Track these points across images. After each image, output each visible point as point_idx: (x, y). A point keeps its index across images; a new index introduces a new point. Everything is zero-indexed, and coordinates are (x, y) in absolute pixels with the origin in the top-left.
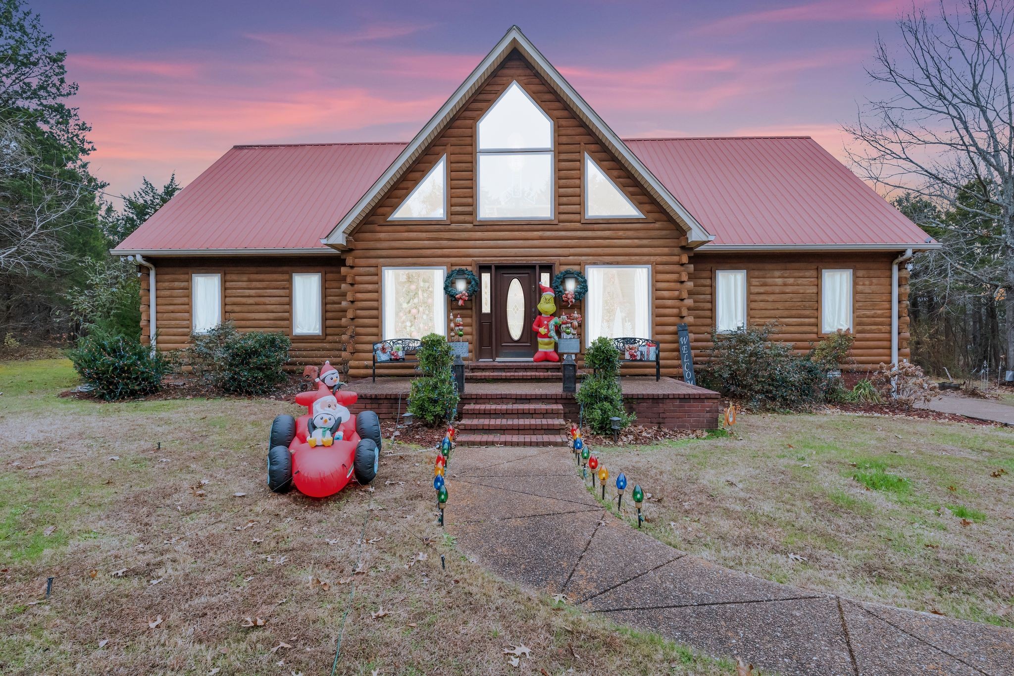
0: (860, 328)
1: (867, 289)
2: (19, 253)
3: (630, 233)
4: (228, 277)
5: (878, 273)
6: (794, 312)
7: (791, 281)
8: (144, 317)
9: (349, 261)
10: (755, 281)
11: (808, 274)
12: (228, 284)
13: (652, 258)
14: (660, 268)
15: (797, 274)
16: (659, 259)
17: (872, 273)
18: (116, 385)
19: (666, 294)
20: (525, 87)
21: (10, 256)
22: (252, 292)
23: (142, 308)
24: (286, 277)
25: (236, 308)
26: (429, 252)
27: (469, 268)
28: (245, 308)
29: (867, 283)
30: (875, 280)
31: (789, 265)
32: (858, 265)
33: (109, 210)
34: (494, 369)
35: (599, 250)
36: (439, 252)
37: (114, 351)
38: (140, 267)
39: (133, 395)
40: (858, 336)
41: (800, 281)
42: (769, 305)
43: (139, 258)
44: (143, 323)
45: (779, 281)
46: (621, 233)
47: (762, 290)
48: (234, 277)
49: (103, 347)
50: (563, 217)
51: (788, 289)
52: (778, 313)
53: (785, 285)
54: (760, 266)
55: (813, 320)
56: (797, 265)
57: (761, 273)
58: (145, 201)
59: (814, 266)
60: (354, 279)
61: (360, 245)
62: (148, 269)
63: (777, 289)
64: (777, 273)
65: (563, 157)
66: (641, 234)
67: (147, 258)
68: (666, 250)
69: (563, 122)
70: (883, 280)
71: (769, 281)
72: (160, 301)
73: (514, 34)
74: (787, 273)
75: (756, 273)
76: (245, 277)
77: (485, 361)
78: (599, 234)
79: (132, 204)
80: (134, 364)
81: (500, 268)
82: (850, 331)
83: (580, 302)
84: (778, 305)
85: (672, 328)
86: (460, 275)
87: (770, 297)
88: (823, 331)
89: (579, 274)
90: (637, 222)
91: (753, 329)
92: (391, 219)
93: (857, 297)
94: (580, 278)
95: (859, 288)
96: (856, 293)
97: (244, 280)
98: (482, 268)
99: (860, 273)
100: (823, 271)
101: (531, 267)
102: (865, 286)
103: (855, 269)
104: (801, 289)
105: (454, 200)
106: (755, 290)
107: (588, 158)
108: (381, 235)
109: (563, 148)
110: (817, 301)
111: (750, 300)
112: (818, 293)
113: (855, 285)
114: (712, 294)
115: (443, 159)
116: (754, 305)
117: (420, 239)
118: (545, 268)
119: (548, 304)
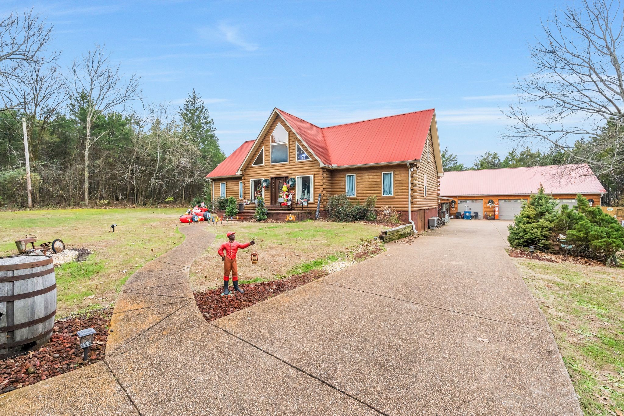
0: (396, 194)
1: (399, 179)
3: (308, 165)
4: (227, 183)
5: (404, 172)
6: (372, 189)
7: (371, 177)
8: (212, 194)
9: (243, 178)
10: (359, 178)
11: (377, 174)
12: (227, 185)
13: (314, 173)
14: (316, 176)
15: (373, 174)
17: (401, 172)
19: (317, 184)
20: (281, 123)
21: (193, 180)
22: (231, 187)
23: (212, 192)
24: (238, 182)
25: (228, 191)
26: (260, 174)
27: (268, 179)
28: (230, 191)
29: (399, 176)
30: (402, 175)
31: (371, 171)
32: (396, 170)
34: (274, 207)
35: (300, 171)
36: (262, 174)
40: (396, 197)
41: (374, 177)
42: (364, 186)
43: (211, 179)
44: (212, 196)
45: (367, 177)
46: (305, 165)
47: (361, 181)
50: (291, 161)
51: (370, 180)
52: (367, 189)
53: (369, 179)
54: (360, 172)
55: (379, 191)
56: (374, 171)
57: (361, 175)
59: (379, 171)
60: (245, 183)
61: (246, 173)
62: (212, 182)
63: (366, 180)
64: (366, 174)
65: (291, 143)
66: (310, 165)
68: (317, 170)
69: (290, 133)
70: (406, 175)
71: (364, 177)
72: (214, 190)
73: (276, 110)
74: (370, 174)
75: (359, 175)
76: (230, 183)
77: (273, 205)
78: (300, 166)
81: (276, 178)
82: (393, 195)
83: (293, 187)
84: (366, 186)
85: (318, 195)
86: (265, 181)
87: (364, 184)
88: (383, 195)
89: (294, 179)
90: (310, 161)
91: (358, 195)
92: (252, 165)
93: (396, 182)
94: (293, 180)
95: (396, 178)
96: (395, 180)
97: (230, 184)
98: (272, 178)
99: (397, 173)
100: (383, 173)
101: (283, 177)
102: (399, 178)
103: (395, 171)
104: (375, 180)
105: (266, 159)
106: (358, 181)
107: (297, 143)
108: (250, 170)
109: (291, 140)
110: (381, 184)
111: (357, 185)
112: (381, 181)
113: (395, 177)
114: (345, 183)
115: (263, 148)
116: (358, 186)
117: (258, 171)
118: (286, 177)
119: (285, 188)
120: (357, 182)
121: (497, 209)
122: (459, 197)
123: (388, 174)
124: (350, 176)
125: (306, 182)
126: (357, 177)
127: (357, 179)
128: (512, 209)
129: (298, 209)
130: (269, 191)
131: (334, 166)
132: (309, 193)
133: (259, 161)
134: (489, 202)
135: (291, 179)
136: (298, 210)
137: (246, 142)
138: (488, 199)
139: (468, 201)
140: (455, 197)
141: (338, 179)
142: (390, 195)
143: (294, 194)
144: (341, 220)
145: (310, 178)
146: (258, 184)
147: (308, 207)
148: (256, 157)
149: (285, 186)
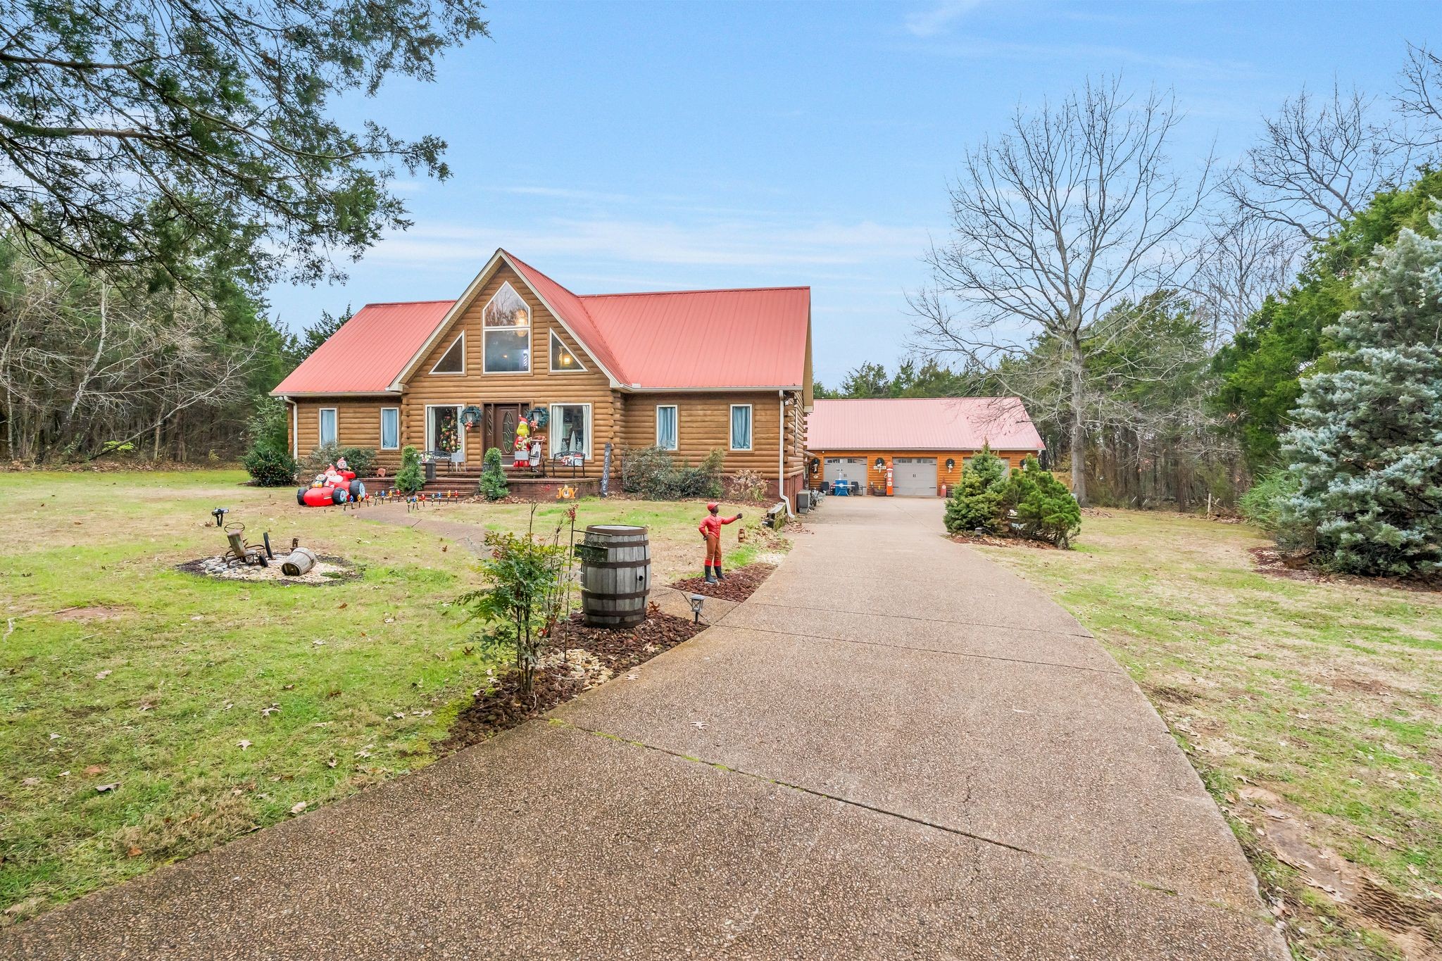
0: (757, 447)
1: (763, 419)
2: (217, 393)
3: (578, 382)
4: (342, 410)
5: (771, 407)
6: (710, 435)
7: (709, 412)
8: (290, 437)
9: (404, 401)
10: (684, 413)
11: (721, 407)
12: (342, 415)
13: (593, 399)
14: (597, 405)
15: (713, 407)
16: (597, 399)
17: (767, 406)
18: (267, 477)
19: (601, 422)
20: (513, 284)
21: (211, 395)
22: (356, 420)
23: (289, 431)
24: (376, 410)
25: (346, 431)
26: (454, 395)
27: (477, 406)
28: (352, 431)
29: (763, 414)
30: (768, 412)
31: (709, 402)
32: (756, 402)
33: (294, 341)
35: (559, 393)
36: (460, 395)
37: (266, 457)
38: (288, 404)
39: (277, 484)
40: (757, 452)
41: (715, 412)
42: (694, 430)
43: (286, 398)
44: (289, 441)
45: (701, 412)
46: (573, 382)
47: (689, 419)
48: (345, 410)
49: (260, 454)
50: (536, 371)
51: (707, 419)
52: (700, 436)
53: (705, 415)
54: (686, 402)
55: (724, 441)
56: (713, 401)
57: (689, 407)
58: (325, 332)
59: (725, 401)
60: (408, 412)
61: (412, 390)
62: (292, 405)
63: (699, 419)
64: (699, 407)
65: (536, 331)
66: (586, 382)
67: (293, 398)
68: (601, 393)
69: (536, 308)
70: (775, 412)
71: (694, 412)
72: (300, 426)
73: (501, 254)
74: (706, 407)
75: (685, 407)
76: (351, 410)
78: (559, 382)
79: (312, 335)
80: (277, 465)
81: (497, 405)
82: (751, 449)
83: (543, 428)
84: (700, 430)
85: (603, 446)
86: (470, 410)
87: (694, 425)
88: (731, 449)
89: (545, 409)
90: (583, 374)
91: (682, 447)
92: (431, 373)
93: (756, 424)
94: (543, 412)
95: (757, 418)
96: (755, 421)
97: (350, 412)
98: (487, 405)
99: (758, 407)
100: (732, 406)
101: (516, 405)
102: (762, 416)
103: (754, 404)
104: (716, 419)
105: (470, 361)
106: (683, 419)
107: (551, 331)
108: (425, 384)
109: (536, 325)
110: (728, 427)
111: (680, 427)
112: (728, 422)
113: (754, 415)
114: (654, 422)
115: (463, 334)
116: (683, 430)
117: (448, 386)
118: (525, 405)
119: (522, 429)
120: (680, 421)
121: (890, 475)
122: (827, 451)
123: (741, 408)
124: (665, 409)
125: (573, 417)
126: (680, 411)
127: (680, 415)
128: (914, 476)
129: (556, 474)
130: (480, 434)
131: (636, 387)
132: (581, 440)
133: (452, 363)
134: (877, 463)
135: (538, 410)
136: (554, 477)
137: (369, 306)
138: (875, 457)
139: (841, 461)
140: (819, 451)
141: (640, 413)
142: (745, 449)
143: (545, 443)
144: (663, 496)
145: (584, 409)
146: (444, 415)
147: (584, 471)
148: (442, 354)
149: (523, 423)
